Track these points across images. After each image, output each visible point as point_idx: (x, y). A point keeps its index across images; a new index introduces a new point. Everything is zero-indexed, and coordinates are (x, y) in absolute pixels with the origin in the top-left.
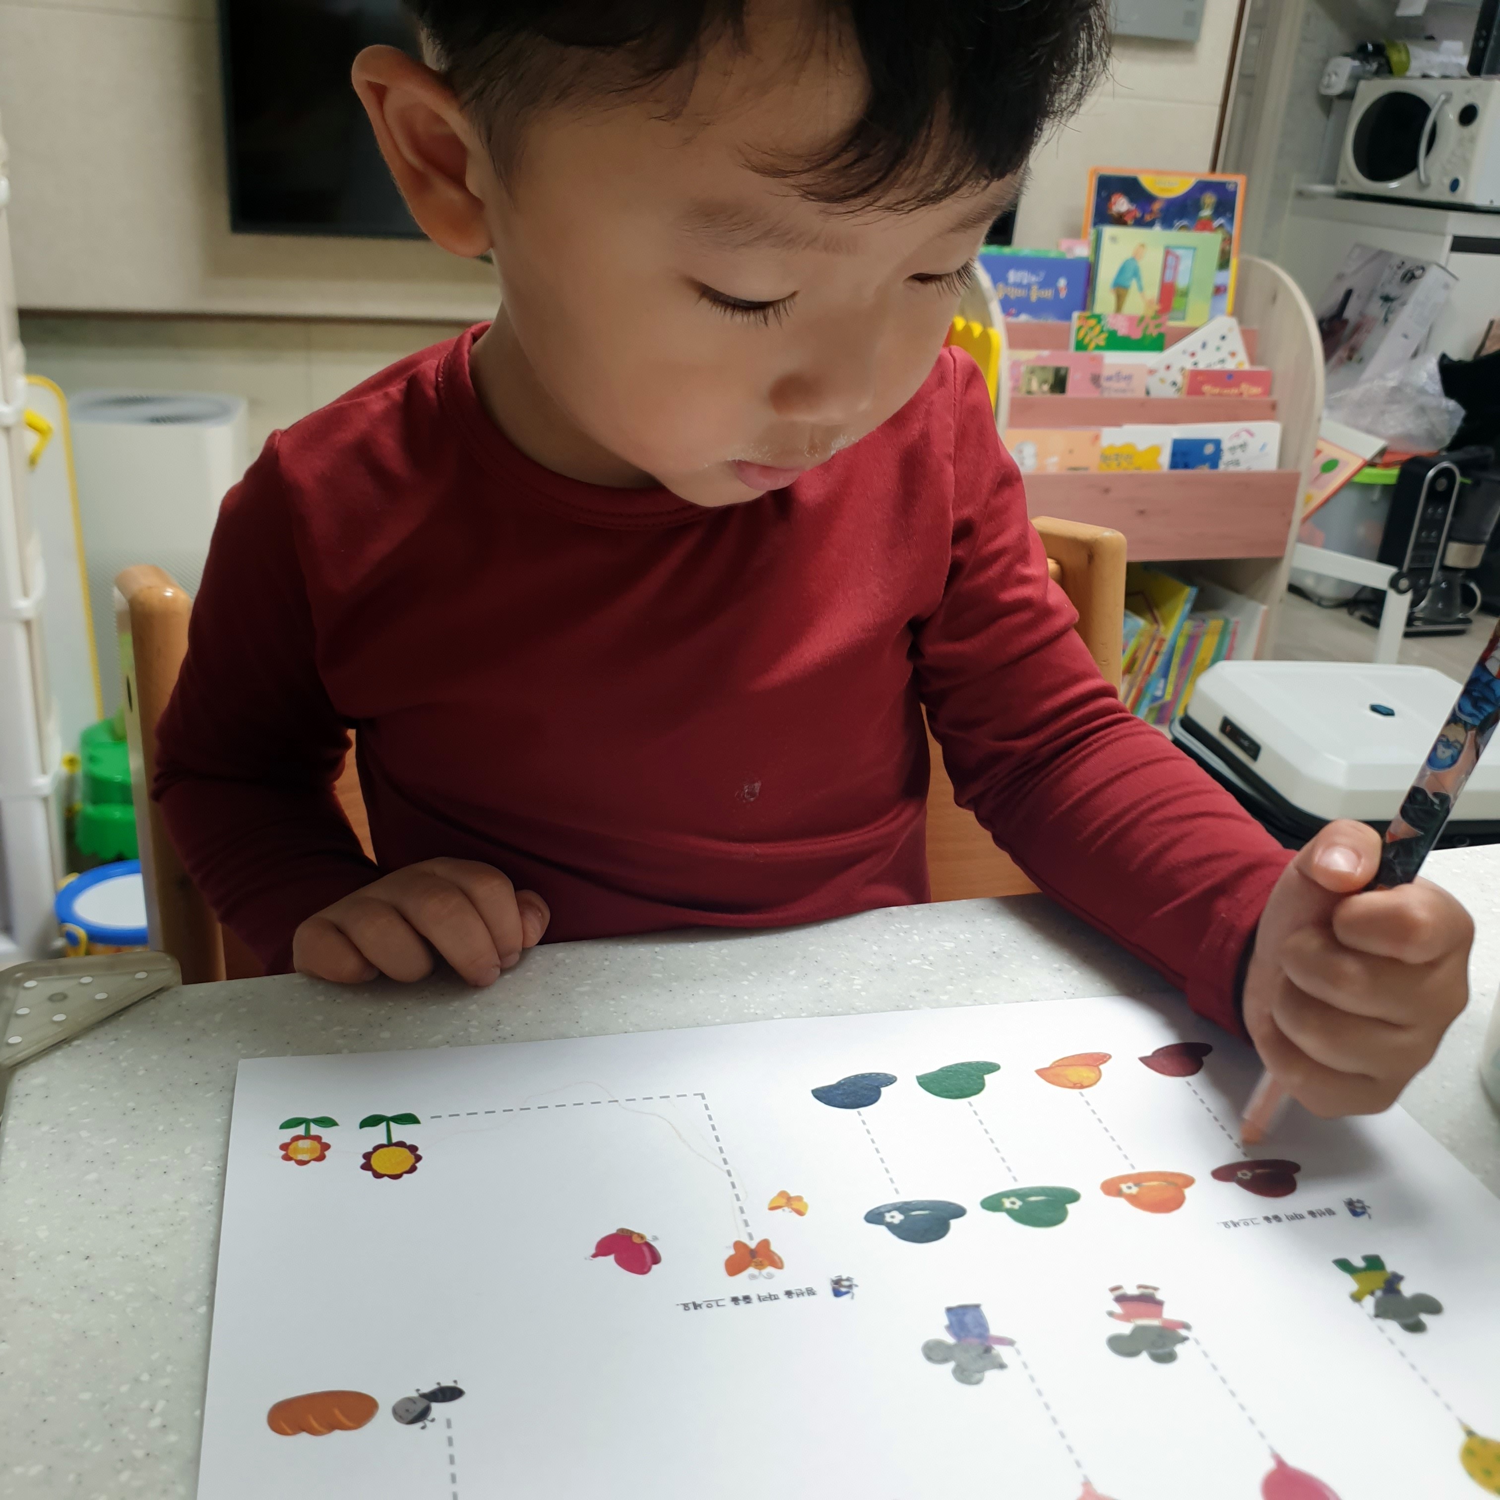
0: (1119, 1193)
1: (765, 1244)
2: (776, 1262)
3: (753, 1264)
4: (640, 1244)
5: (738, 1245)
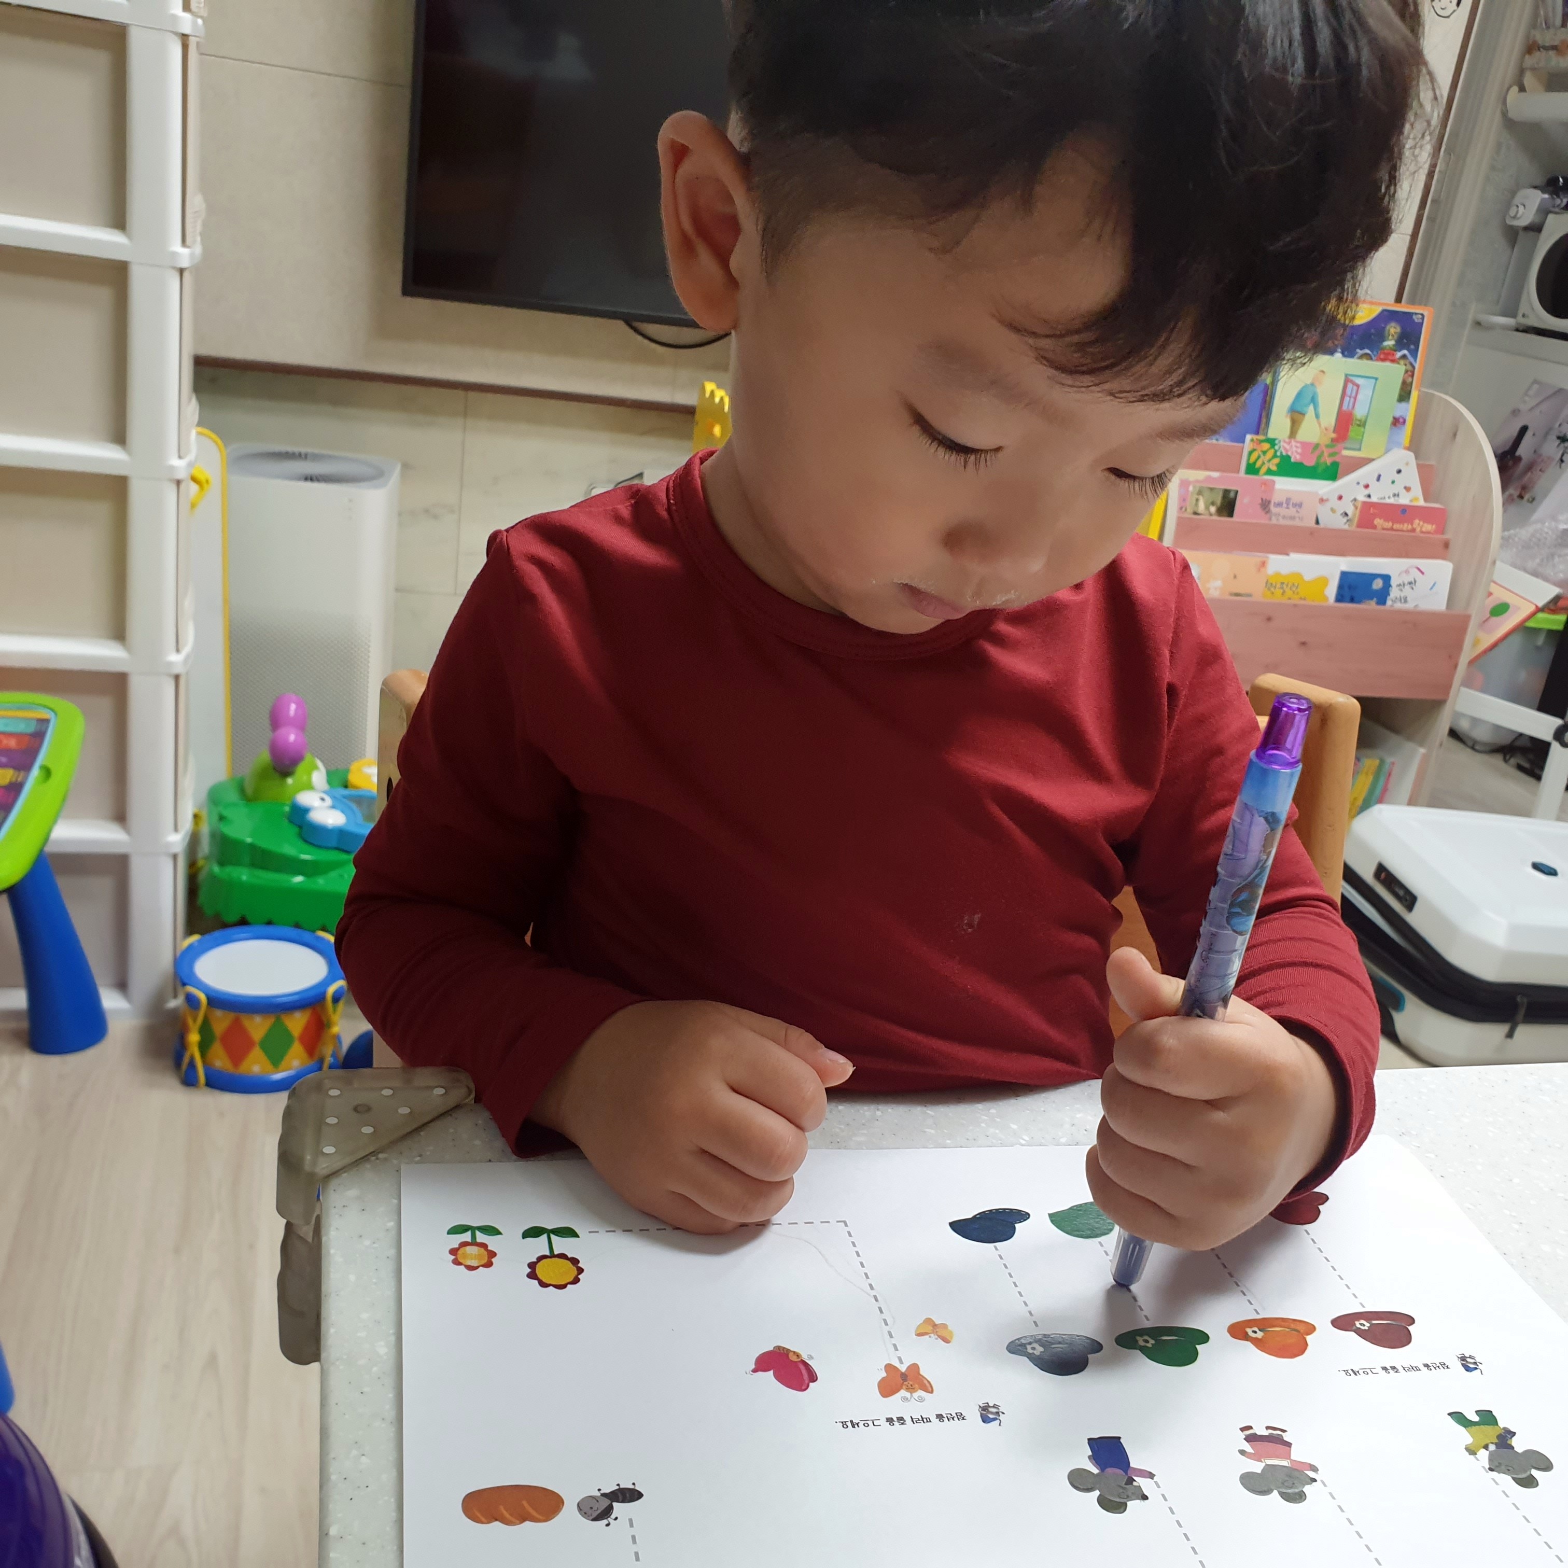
0: (1246, 1337)
1: (914, 1368)
2: (928, 1388)
3: (904, 1387)
4: (796, 1362)
5: (889, 1368)
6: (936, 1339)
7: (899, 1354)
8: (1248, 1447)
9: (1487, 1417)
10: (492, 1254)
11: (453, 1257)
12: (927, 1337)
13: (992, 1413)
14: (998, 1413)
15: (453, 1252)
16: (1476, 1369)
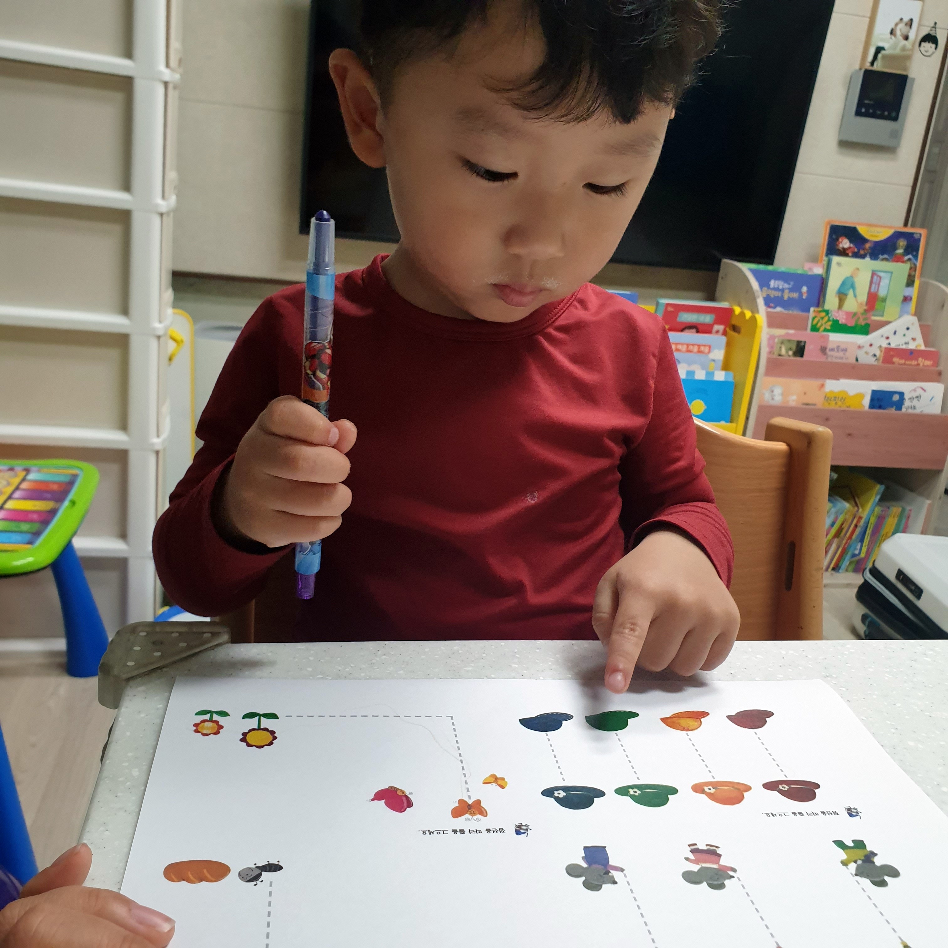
0: (703, 792)
1: (478, 802)
2: (483, 812)
3: (469, 813)
4: (400, 796)
5: (461, 802)
6: (496, 786)
7: (469, 793)
8: (691, 856)
9: (859, 844)
10: (221, 727)
11: (195, 728)
12: (490, 785)
13: (523, 829)
14: (527, 830)
15: (196, 725)
16: (857, 815)
